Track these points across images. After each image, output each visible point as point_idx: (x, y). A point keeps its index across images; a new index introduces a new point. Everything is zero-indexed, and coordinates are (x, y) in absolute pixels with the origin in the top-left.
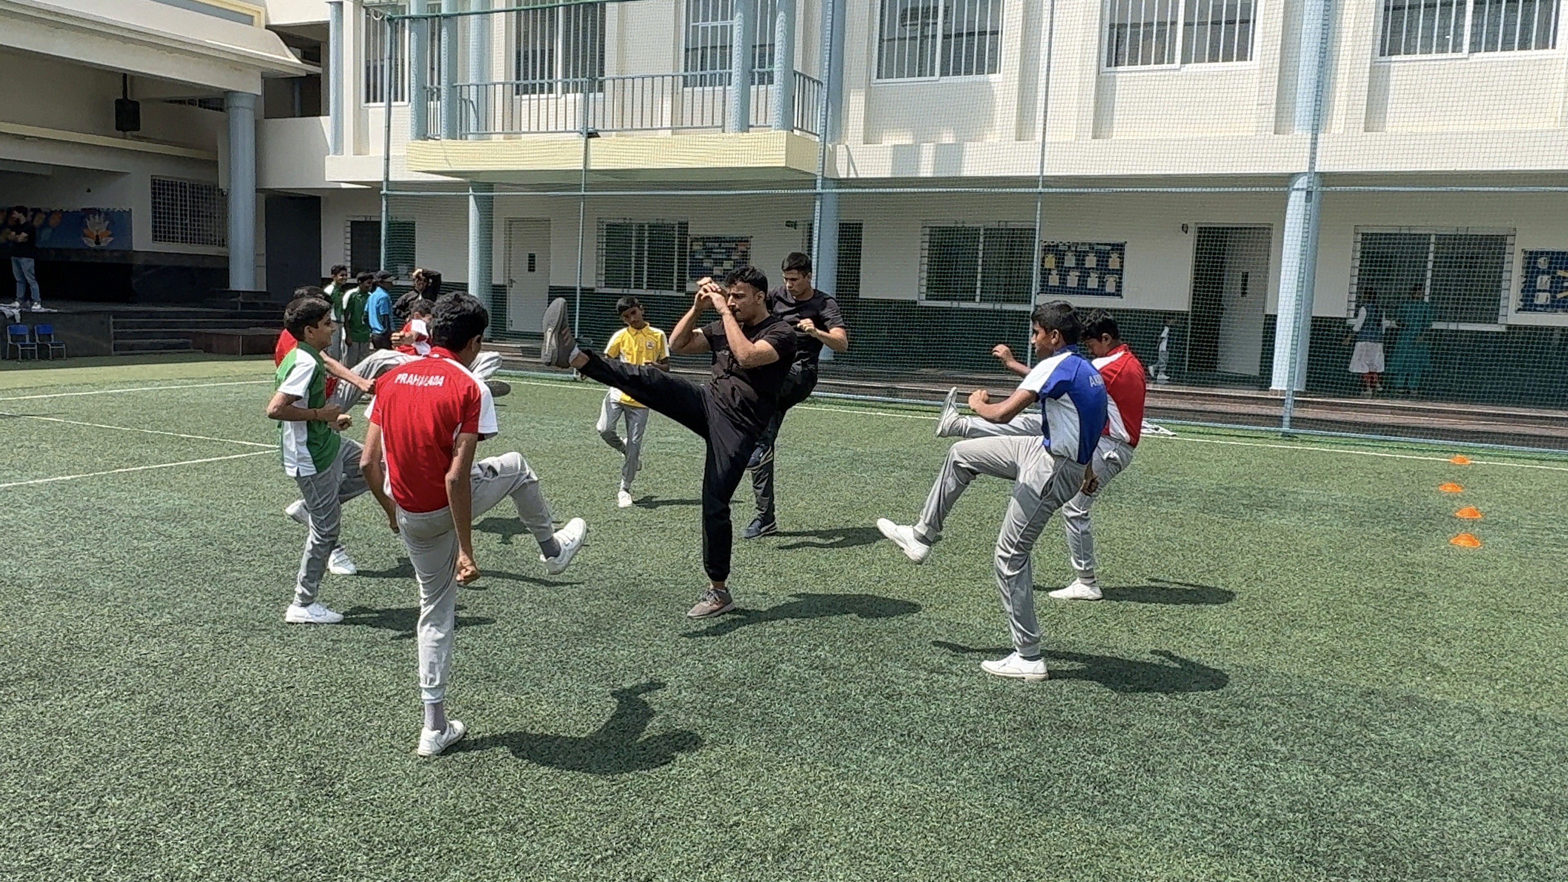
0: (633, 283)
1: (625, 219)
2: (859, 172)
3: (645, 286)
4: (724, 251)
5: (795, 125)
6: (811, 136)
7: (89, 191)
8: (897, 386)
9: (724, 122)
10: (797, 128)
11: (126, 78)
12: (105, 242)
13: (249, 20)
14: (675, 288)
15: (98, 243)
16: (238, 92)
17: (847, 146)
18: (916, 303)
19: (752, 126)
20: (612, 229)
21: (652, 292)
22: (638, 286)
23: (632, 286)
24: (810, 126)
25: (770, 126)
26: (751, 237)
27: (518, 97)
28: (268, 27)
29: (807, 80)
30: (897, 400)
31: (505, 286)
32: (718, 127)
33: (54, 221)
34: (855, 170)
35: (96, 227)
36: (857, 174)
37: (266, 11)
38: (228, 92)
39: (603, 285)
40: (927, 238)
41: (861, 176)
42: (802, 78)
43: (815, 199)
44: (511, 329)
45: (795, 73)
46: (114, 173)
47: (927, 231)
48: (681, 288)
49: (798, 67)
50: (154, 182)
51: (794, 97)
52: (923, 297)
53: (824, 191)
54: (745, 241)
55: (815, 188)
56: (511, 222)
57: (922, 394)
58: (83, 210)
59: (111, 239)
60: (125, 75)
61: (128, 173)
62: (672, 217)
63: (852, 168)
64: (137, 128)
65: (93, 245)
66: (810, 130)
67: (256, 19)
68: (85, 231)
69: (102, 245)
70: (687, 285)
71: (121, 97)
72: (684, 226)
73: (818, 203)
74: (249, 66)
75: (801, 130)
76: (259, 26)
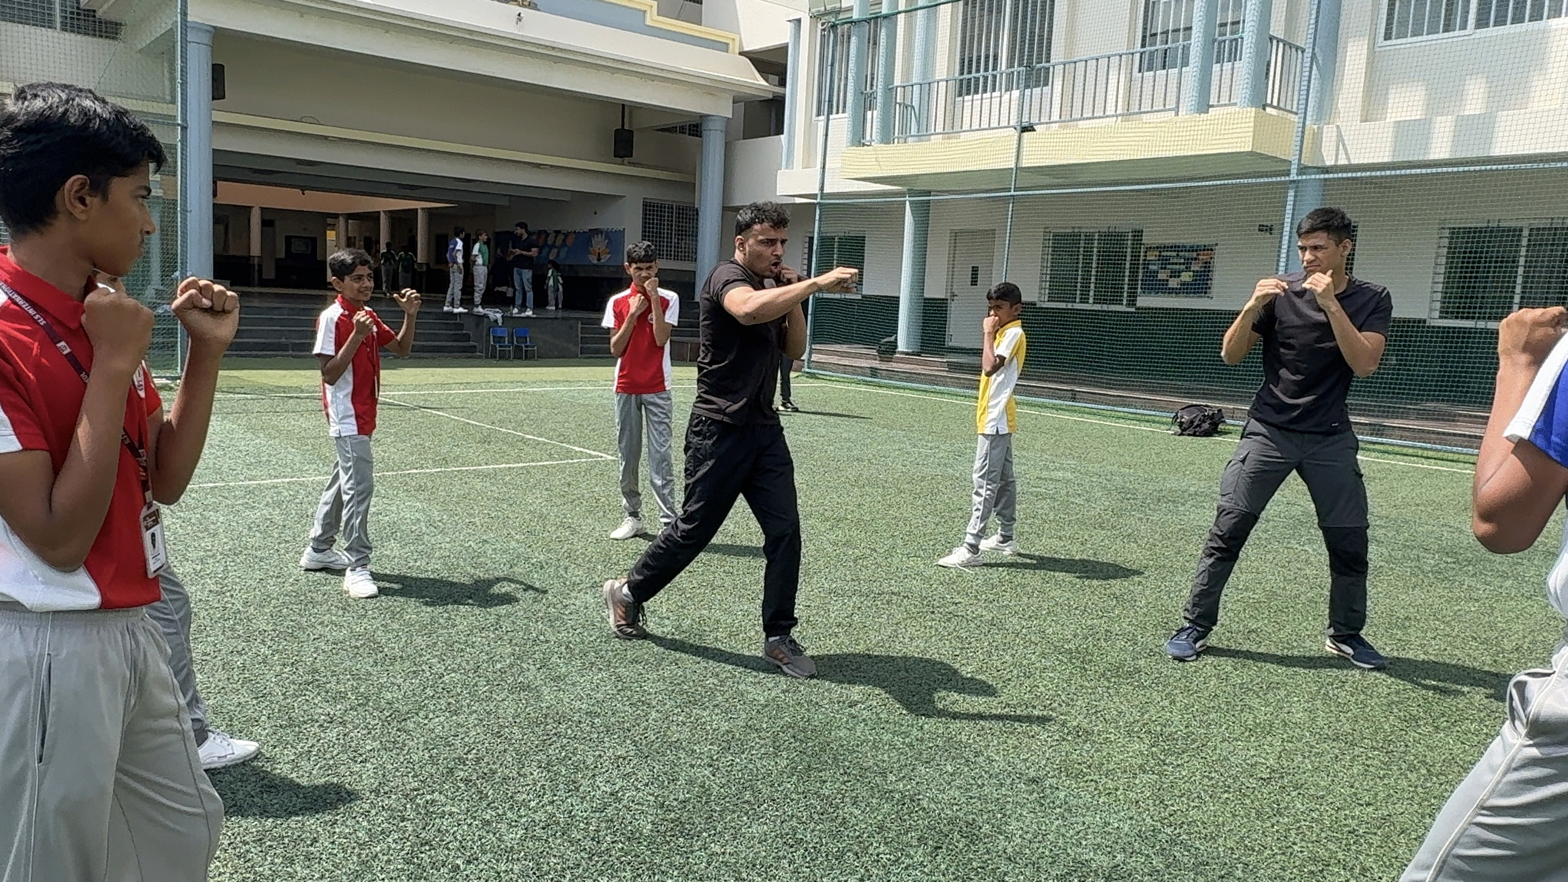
0: (1078, 296)
1: (1073, 228)
2: (1352, 157)
3: (1091, 301)
4: (1182, 261)
5: (1269, 101)
6: (1290, 115)
7: (595, 213)
8: (1387, 422)
9: (1178, 103)
10: (1271, 106)
11: (624, 108)
12: (605, 259)
13: (724, 47)
14: (1125, 302)
15: (599, 260)
16: (709, 115)
17: (1338, 127)
18: (1425, 321)
19: (1212, 106)
20: (1059, 238)
21: (1098, 307)
22: (1084, 300)
23: (1078, 300)
24: (1289, 102)
25: (1235, 104)
26: (1217, 244)
27: (961, 98)
28: (741, 54)
29: (1287, 47)
30: (1384, 440)
31: (947, 300)
32: (1170, 110)
33: (570, 241)
34: (1347, 154)
35: (599, 244)
36: (1349, 159)
37: (741, 40)
38: (703, 117)
39: (1046, 299)
40: (1446, 242)
41: (1353, 162)
42: (1281, 45)
43: (1288, 188)
44: (950, 344)
45: (1271, 39)
46: (615, 196)
47: (1447, 233)
48: (1132, 302)
49: (1277, 29)
50: (645, 205)
51: (1269, 65)
52: (1437, 314)
53: (1300, 178)
54: (1209, 249)
55: (1288, 175)
56: (956, 235)
57: (1422, 435)
58: (590, 230)
59: (609, 256)
60: (623, 106)
61: (623, 197)
62: (1124, 223)
63: (1341, 151)
64: (630, 155)
65: (595, 262)
66: (1288, 108)
67: (731, 46)
68: (591, 249)
69: (602, 261)
70: (1138, 298)
71: (620, 127)
72: (1138, 234)
73: (1291, 193)
74: (724, 90)
75: (1277, 108)
76: (733, 52)
